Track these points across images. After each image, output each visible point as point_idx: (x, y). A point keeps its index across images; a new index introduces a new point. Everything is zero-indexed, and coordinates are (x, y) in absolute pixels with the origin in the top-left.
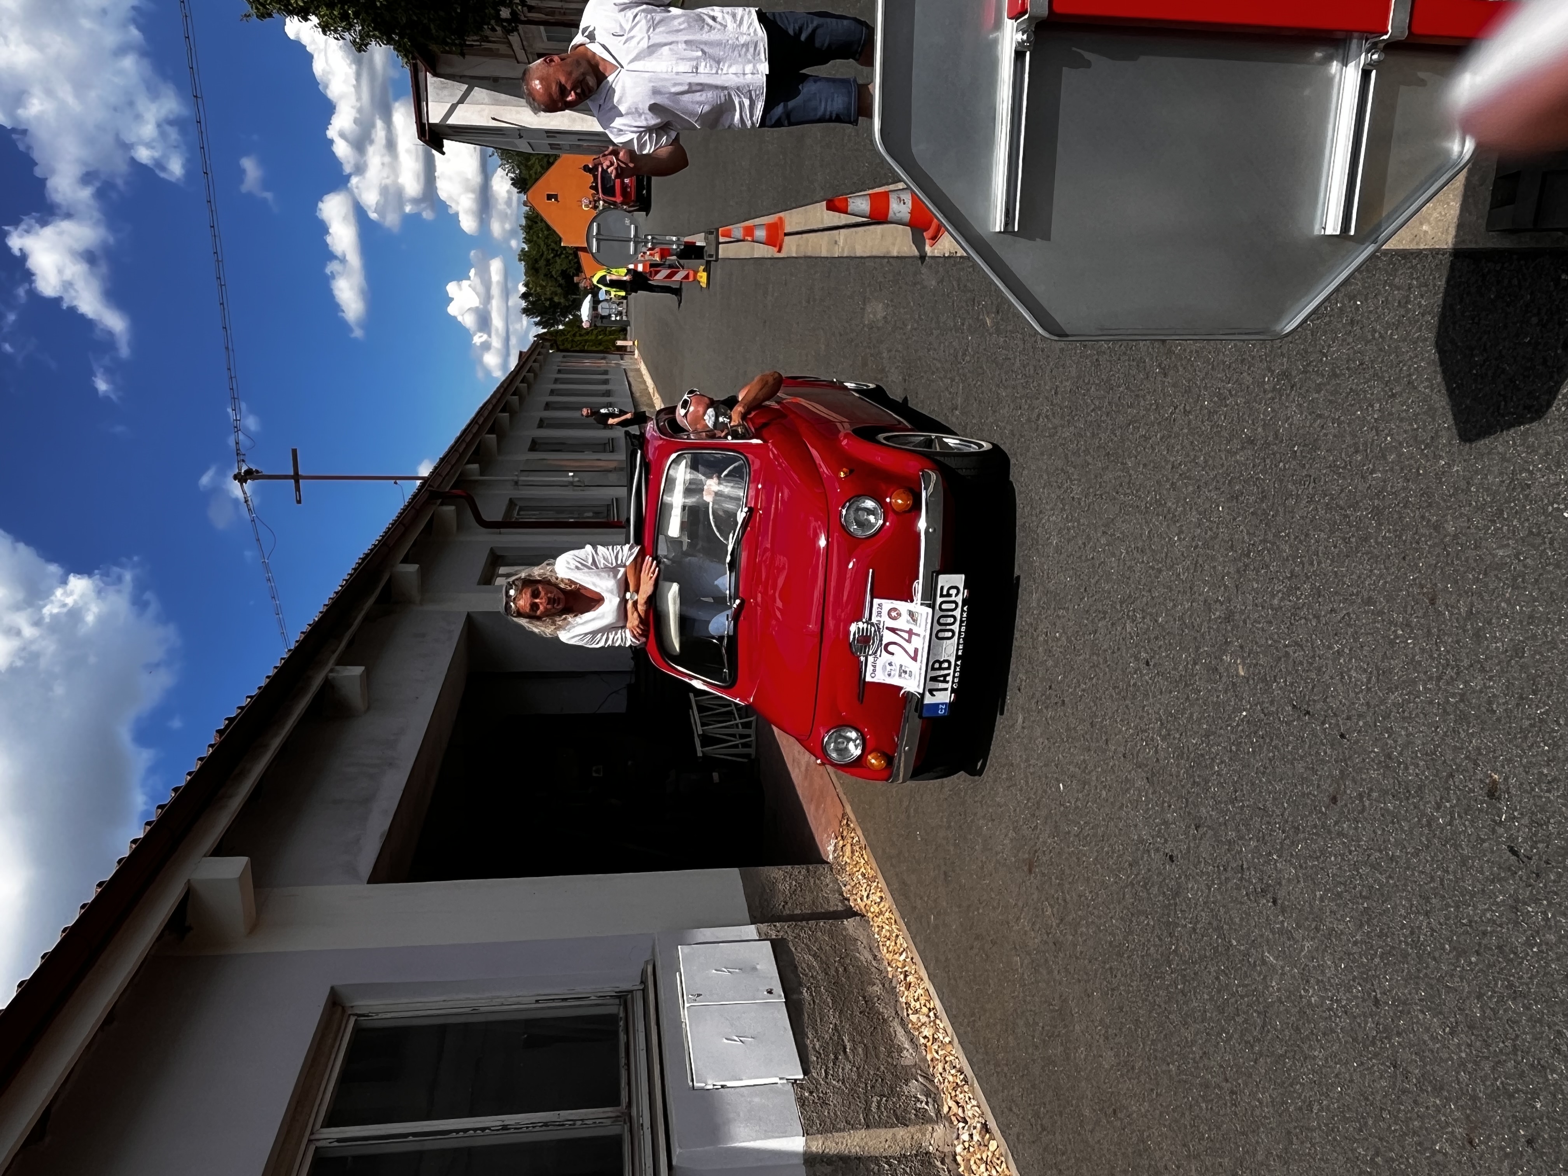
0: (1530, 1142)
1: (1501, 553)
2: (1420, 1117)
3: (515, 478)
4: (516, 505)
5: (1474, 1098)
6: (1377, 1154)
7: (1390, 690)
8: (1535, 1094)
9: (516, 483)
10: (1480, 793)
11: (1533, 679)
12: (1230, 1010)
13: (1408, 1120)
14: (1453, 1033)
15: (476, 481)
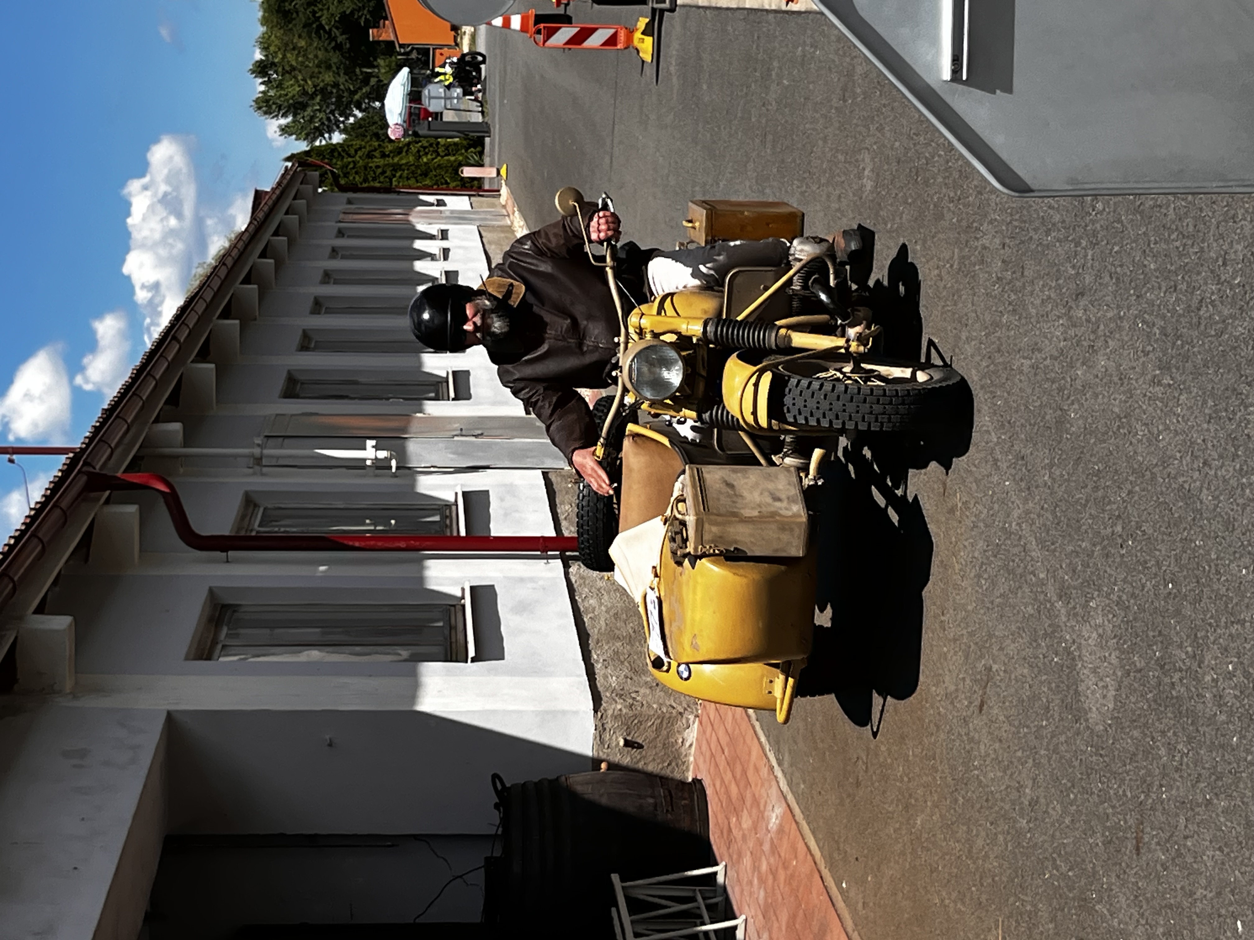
3: (257, 451)
4: (256, 506)
9: (258, 461)
15: (176, 457)
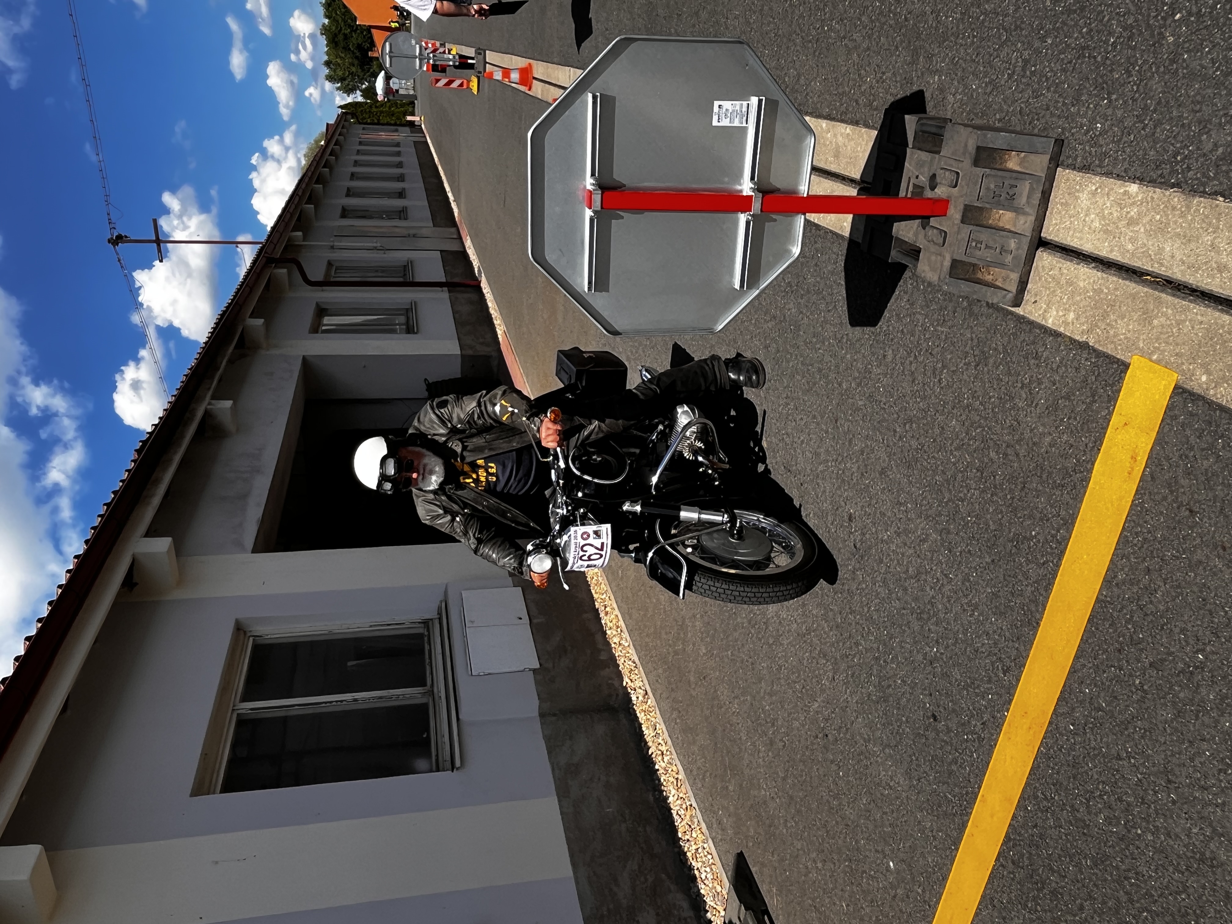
0: (852, 676)
1: (860, 403)
2: (818, 669)
3: (331, 243)
4: (332, 267)
5: (836, 659)
6: (803, 687)
7: (820, 464)
8: (855, 657)
9: (332, 247)
10: (846, 518)
11: (866, 466)
12: (753, 622)
13: (815, 671)
14: (831, 630)
15: (301, 246)
